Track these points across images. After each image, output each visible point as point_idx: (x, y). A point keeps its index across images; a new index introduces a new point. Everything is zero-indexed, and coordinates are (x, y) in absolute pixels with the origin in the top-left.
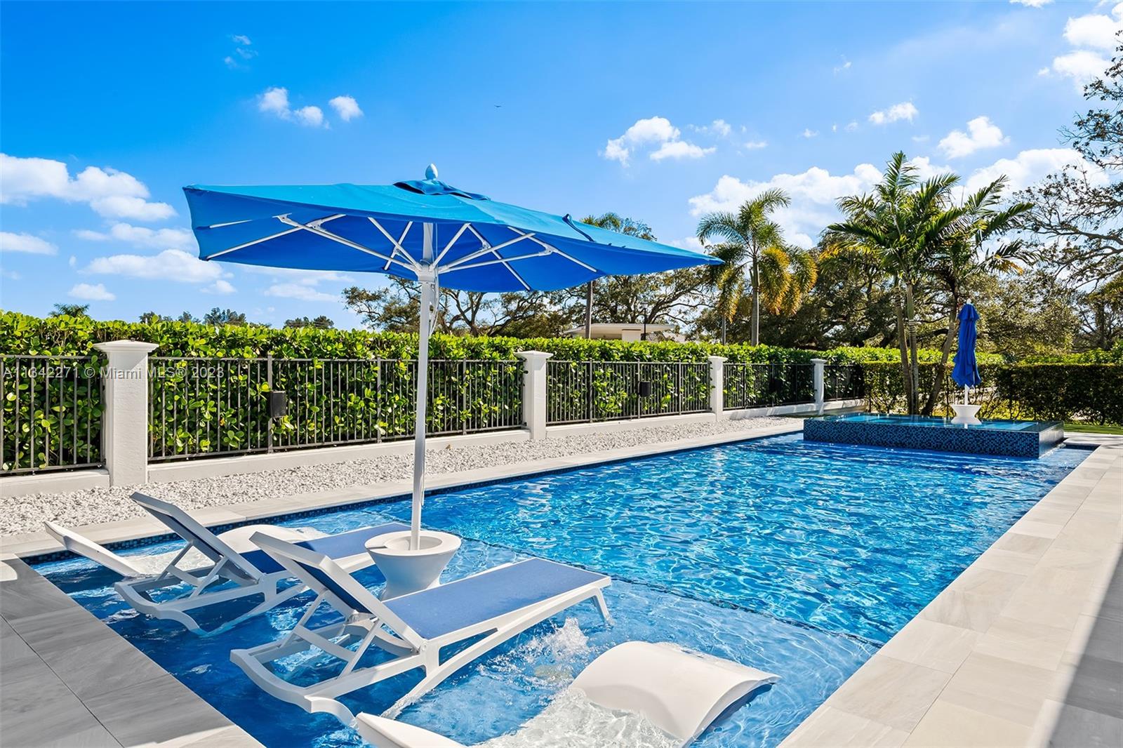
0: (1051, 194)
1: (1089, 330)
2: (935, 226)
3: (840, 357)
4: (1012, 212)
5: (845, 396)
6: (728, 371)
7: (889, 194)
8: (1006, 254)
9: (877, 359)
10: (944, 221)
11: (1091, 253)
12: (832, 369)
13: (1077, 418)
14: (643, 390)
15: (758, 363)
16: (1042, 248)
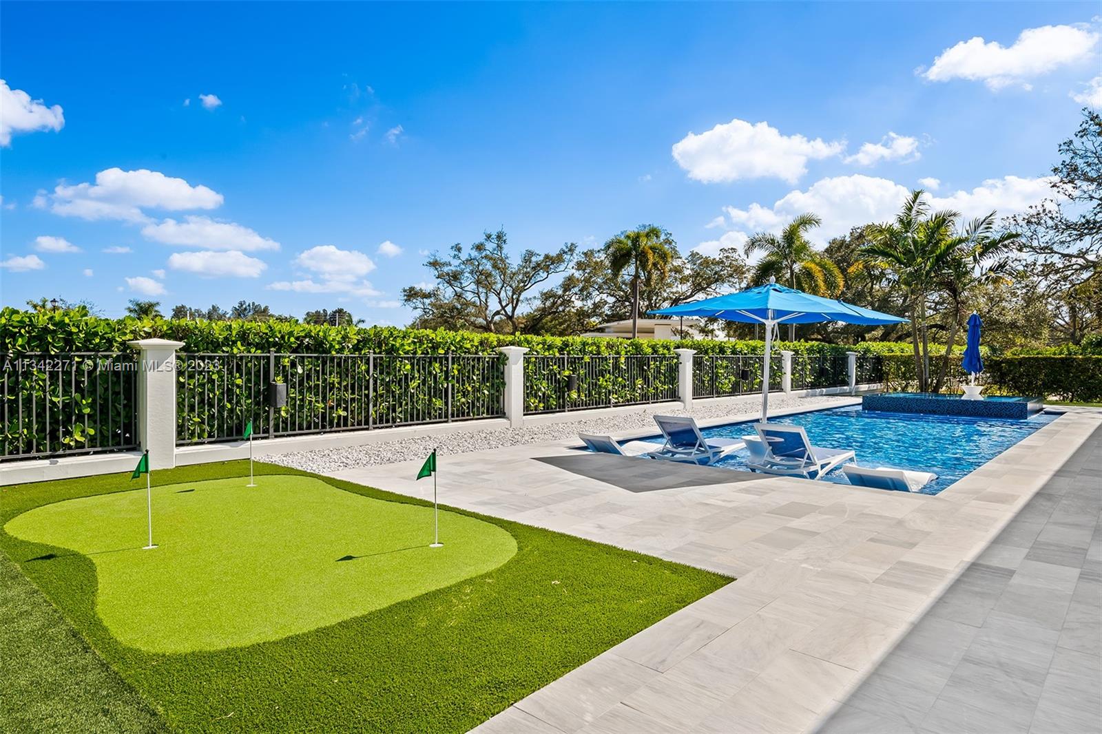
0: (1032, 223)
1: (1063, 323)
2: (944, 250)
3: (867, 350)
4: (1003, 239)
5: (870, 381)
6: (795, 362)
7: (907, 224)
8: (997, 270)
9: (893, 351)
10: (951, 246)
11: (1063, 268)
12: (862, 360)
13: (1052, 398)
14: (744, 375)
15: (811, 355)
16: (1024, 263)
